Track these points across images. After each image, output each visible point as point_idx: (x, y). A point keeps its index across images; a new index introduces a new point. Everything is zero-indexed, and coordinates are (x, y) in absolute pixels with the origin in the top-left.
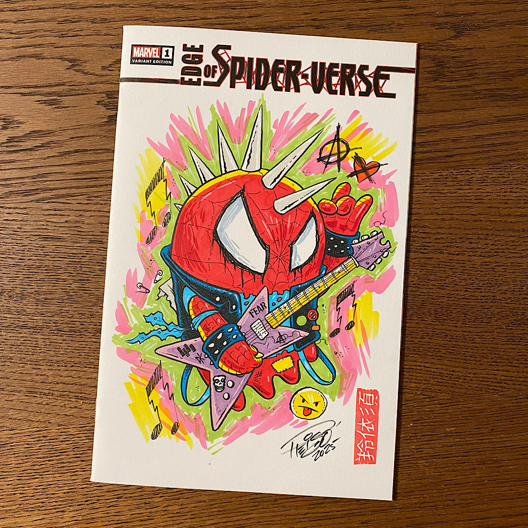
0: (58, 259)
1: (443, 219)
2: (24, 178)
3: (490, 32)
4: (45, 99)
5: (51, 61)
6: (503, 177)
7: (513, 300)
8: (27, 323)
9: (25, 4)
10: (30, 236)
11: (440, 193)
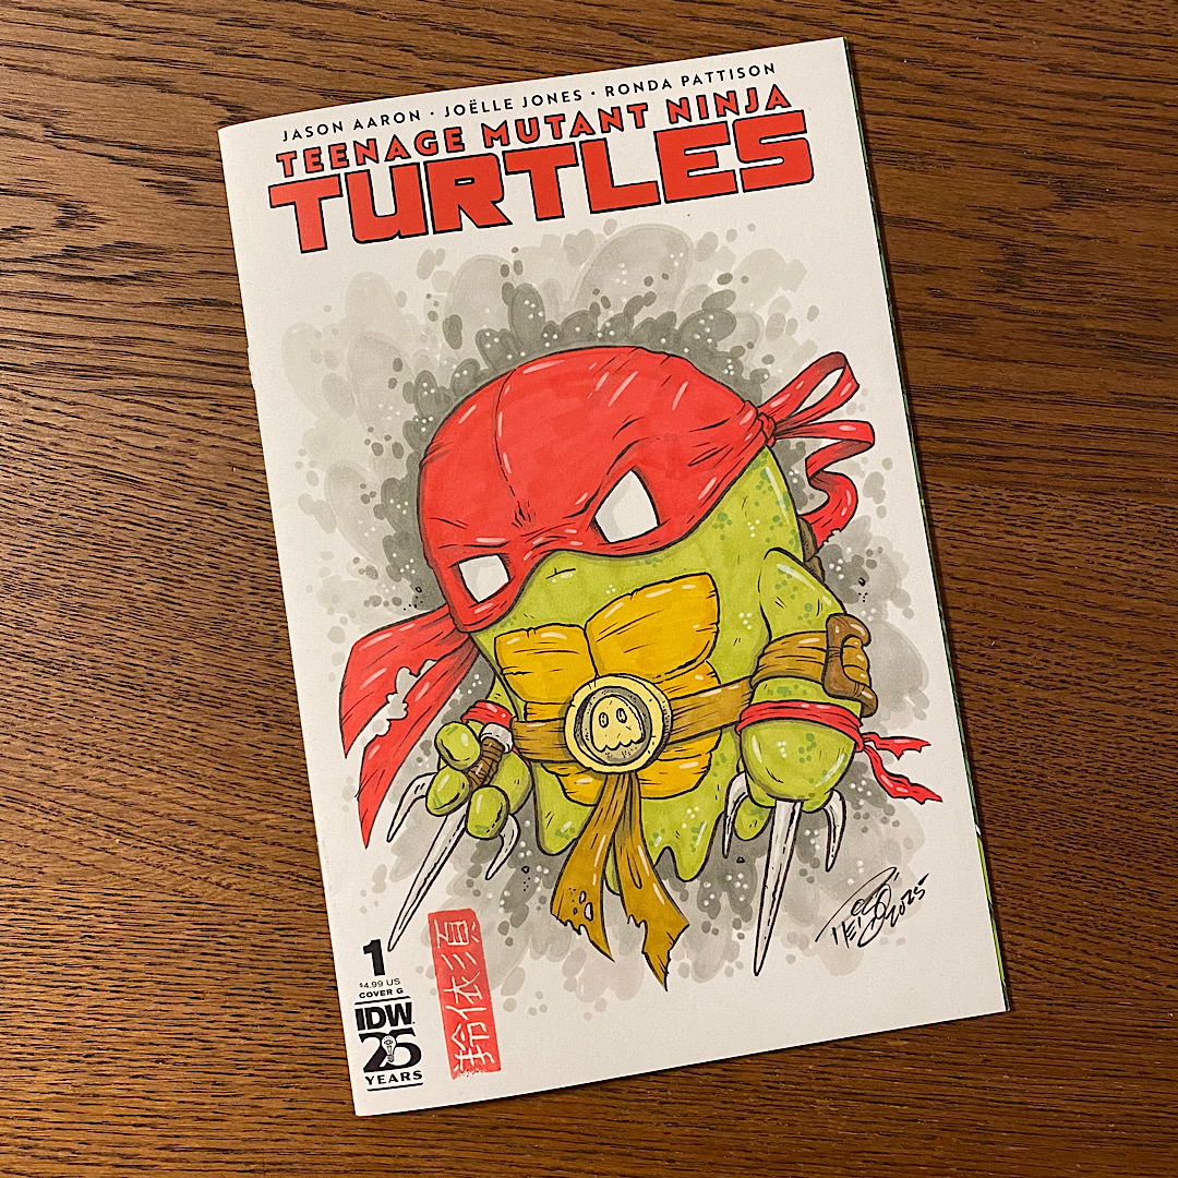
0: (125, 525)
1: (962, 591)
2: (82, 338)
3: (1134, 210)
4: (160, 178)
5: (189, 99)
6: (1108, 524)
7: (1080, 789)
8: (33, 650)
10: (75, 465)
11: (965, 532)
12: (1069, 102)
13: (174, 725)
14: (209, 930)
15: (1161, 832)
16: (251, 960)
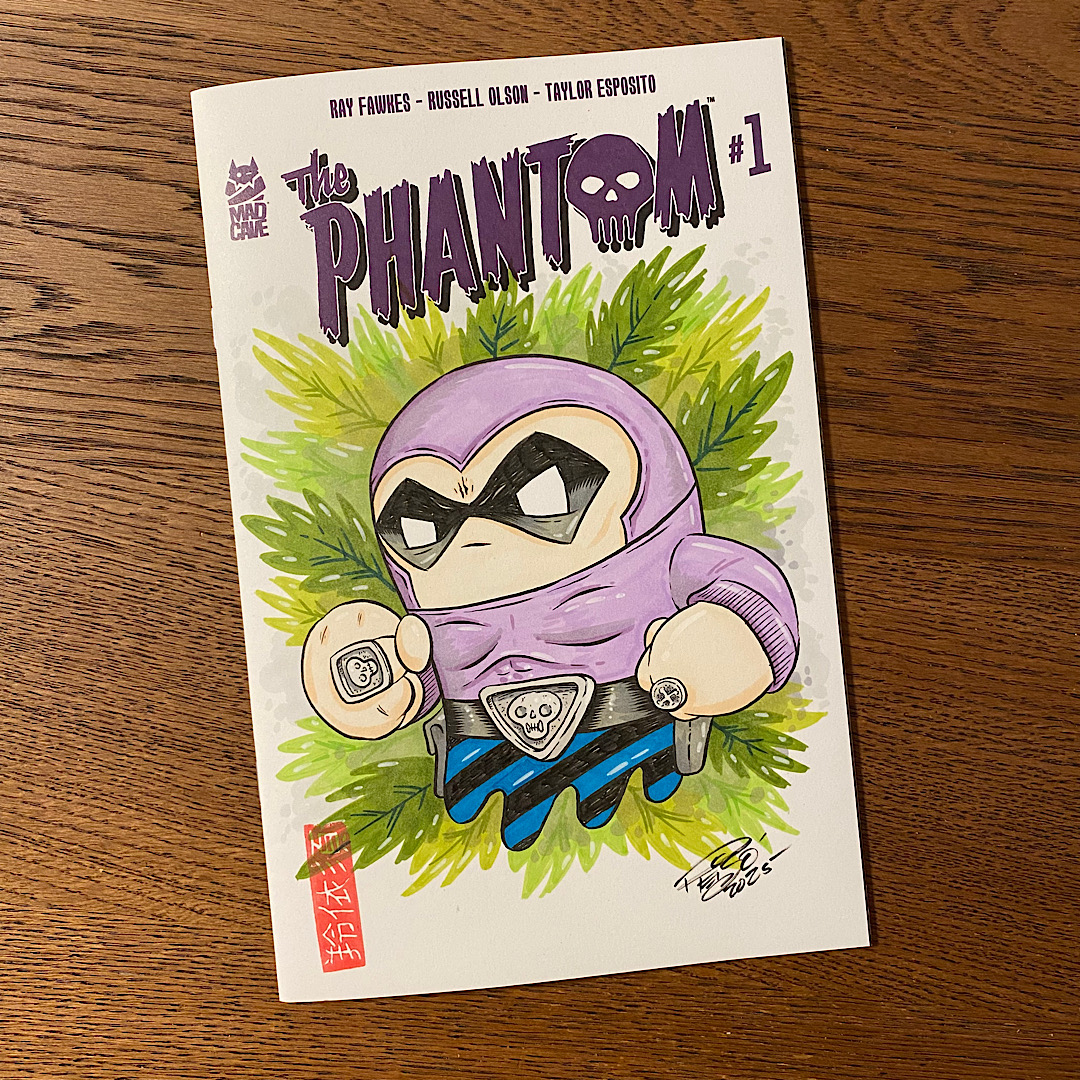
0: (103, 585)
1: (869, 650)
2: (61, 412)
3: (1039, 293)
4: (130, 261)
5: (156, 187)
6: (1007, 589)
7: (974, 832)
9: (123, 63)
10: (56, 530)
11: (874, 596)
12: (982, 190)
13: (151, 767)
14: (184, 950)
15: (1047, 871)
16: (222, 977)
